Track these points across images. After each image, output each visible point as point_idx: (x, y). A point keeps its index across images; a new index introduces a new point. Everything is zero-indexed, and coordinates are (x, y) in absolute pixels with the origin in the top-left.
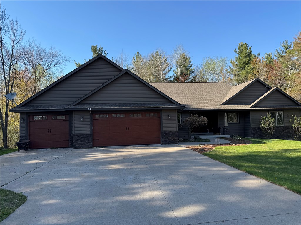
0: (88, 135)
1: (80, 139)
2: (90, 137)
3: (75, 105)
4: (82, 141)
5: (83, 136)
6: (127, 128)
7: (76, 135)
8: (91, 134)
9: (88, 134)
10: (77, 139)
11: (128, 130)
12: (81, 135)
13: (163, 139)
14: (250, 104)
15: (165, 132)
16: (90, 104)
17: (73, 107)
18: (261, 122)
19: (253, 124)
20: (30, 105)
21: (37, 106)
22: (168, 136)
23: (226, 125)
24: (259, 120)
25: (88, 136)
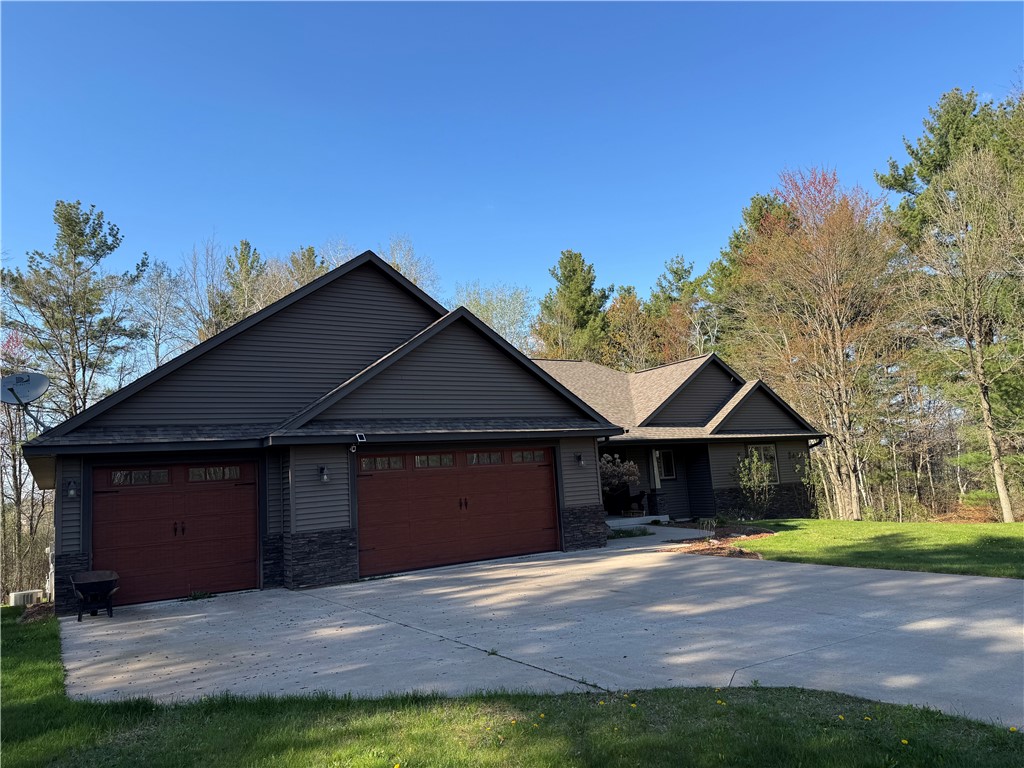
0: (344, 533)
1: (315, 553)
2: (352, 539)
3: (303, 426)
4: (325, 557)
5: (326, 539)
6: (463, 501)
7: (303, 535)
8: (353, 529)
9: (343, 531)
10: (307, 550)
11: (464, 507)
12: (322, 534)
13: (569, 532)
14: (703, 424)
15: (572, 511)
16: (353, 420)
17: (301, 433)
18: (741, 475)
19: (718, 481)
20: (105, 428)
21: (141, 429)
22: (580, 522)
23: (658, 486)
24: (735, 469)
25: (345, 538)
